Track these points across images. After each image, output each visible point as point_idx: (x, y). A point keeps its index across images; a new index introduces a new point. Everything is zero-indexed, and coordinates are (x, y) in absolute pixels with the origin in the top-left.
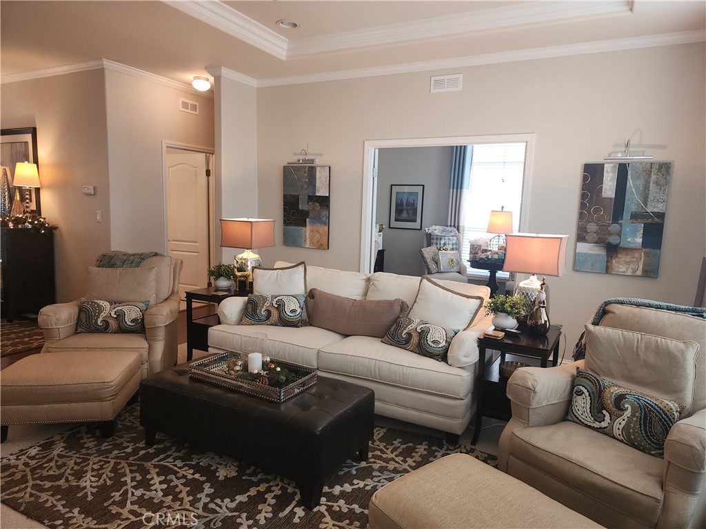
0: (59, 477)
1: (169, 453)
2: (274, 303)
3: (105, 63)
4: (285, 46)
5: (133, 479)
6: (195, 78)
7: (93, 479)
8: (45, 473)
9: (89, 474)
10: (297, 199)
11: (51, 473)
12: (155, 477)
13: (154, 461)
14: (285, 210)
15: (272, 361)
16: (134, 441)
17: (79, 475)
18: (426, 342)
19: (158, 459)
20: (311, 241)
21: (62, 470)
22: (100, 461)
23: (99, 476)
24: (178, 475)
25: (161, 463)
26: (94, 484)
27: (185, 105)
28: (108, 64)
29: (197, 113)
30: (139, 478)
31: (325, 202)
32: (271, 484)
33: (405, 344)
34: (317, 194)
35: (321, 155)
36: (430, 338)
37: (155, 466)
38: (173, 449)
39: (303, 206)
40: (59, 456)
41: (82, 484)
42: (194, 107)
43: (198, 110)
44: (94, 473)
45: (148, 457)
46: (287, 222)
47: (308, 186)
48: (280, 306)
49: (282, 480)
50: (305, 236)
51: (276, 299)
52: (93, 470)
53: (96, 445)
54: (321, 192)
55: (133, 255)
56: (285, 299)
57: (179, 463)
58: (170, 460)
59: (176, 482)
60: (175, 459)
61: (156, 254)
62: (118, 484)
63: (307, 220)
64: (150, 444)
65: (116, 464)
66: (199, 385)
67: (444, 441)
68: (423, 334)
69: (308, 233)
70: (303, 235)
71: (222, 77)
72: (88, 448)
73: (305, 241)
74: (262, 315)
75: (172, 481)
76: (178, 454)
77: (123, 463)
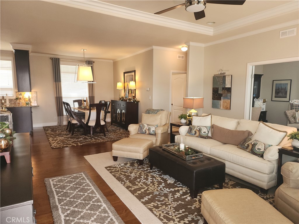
0: (126, 172)
1: (156, 173)
2: (198, 129)
3: (153, 47)
4: (212, 30)
5: (144, 177)
6: (182, 47)
7: (134, 174)
8: (123, 171)
9: (134, 173)
10: (218, 89)
11: (125, 171)
12: (150, 178)
13: (151, 174)
14: (213, 94)
15: (188, 148)
16: (147, 167)
17: (131, 173)
18: (254, 149)
19: (152, 173)
20: (223, 106)
21: (128, 171)
22: (137, 170)
23: (136, 174)
24: (156, 179)
25: (153, 175)
26: (134, 176)
27: (179, 57)
28: (154, 47)
29: (184, 59)
30: (146, 177)
31: (229, 90)
32: (183, 188)
33: (246, 149)
34: (226, 87)
35: (228, 71)
36: (257, 147)
37: (151, 175)
38: (158, 172)
39: (220, 92)
40: (128, 167)
41: (131, 175)
42: (183, 57)
43: (184, 58)
44: (135, 173)
45: (150, 172)
46: (214, 98)
47: (222, 84)
48: (200, 130)
49: (187, 188)
50: (221, 104)
51: (199, 128)
52: (135, 172)
53: (137, 166)
54: (228, 86)
55: (155, 110)
56: (202, 128)
57: (158, 176)
58: (155, 174)
59: (155, 180)
60: (157, 175)
61: (162, 110)
62: (140, 177)
63: (222, 97)
64: (151, 169)
65: (141, 172)
66: (165, 152)
67: (259, 191)
68: (254, 145)
69: (222, 103)
70: (220, 104)
71: (190, 46)
72: (135, 167)
73: (221, 106)
74: (193, 133)
75: (154, 180)
76: (158, 173)
77: (143, 172)
